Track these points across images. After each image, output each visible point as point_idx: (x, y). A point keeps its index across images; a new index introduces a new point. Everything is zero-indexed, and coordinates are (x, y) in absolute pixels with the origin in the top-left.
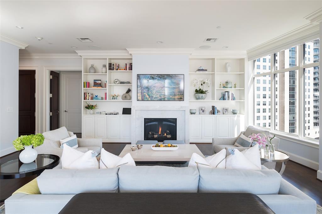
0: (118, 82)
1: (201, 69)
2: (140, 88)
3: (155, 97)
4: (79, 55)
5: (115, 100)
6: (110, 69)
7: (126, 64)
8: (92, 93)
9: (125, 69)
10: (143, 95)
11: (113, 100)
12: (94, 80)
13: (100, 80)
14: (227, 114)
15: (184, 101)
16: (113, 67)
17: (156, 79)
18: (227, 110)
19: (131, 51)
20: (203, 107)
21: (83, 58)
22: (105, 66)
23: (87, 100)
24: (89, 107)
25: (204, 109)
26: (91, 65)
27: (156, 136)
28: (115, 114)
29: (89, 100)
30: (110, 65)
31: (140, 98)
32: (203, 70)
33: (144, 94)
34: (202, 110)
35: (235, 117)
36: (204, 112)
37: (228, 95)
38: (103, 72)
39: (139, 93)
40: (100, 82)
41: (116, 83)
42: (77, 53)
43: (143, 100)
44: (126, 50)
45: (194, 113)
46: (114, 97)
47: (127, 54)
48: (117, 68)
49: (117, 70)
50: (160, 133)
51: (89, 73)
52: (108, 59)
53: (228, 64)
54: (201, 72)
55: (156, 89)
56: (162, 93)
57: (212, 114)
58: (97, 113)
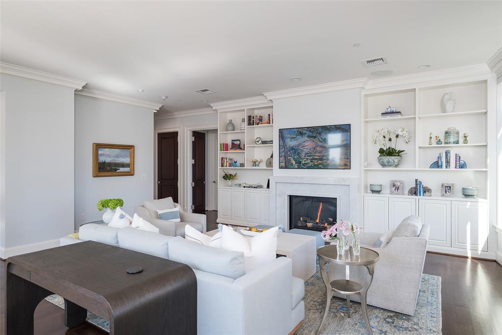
0: (260, 141)
1: (389, 110)
2: (282, 149)
3: (303, 162)
4: (214, 109)
5: (257, 167)
6: (249, 124)
7: (269, 115)
8: (231, 157)
9: (267, 123)
10: (287, 159)
11: (254, 168)
12: (232, 140)
13: (239, 140)
14: (450, 197)
15: (350, 169)
16: (253, 121)
17: (305, 134)
18: (450, 187)
19: (270, 96)
20: (396, 181)
21: (219, 112)
22: (243, 120)
23: (225, 168)
24: (227, 177)
25: (399, 184)
26: (229, 120)
27: (309, 225)
28: (255, 187)
29: (227, 167)
30: (250, 117)
31: (283, 164)
32: (392, 113)
33: (289, 158)
34: (394, 186)
35: (468, 203)
36: (398, 189)
37: (446, 158)
38: (242, 129)
39: (281, 157)
40: (238, 142)
41: (257, 143)
42: (211, 107)
43: (286, 167)
44: (263, 95)
45: (379, 192)
46: (255, 163)
47: (265, 101)
48: (258, 121)
49: (258, 124)
50: (318, 221)
51: (227, 131)
52: (246, 110)
53: (447, 97)
54: (388, 117)
55: (305, 150)
56: (315, 157)
57: (412, 195)
58: (235, 185)
